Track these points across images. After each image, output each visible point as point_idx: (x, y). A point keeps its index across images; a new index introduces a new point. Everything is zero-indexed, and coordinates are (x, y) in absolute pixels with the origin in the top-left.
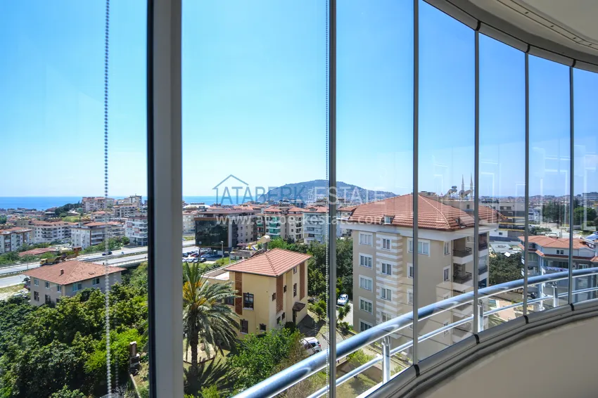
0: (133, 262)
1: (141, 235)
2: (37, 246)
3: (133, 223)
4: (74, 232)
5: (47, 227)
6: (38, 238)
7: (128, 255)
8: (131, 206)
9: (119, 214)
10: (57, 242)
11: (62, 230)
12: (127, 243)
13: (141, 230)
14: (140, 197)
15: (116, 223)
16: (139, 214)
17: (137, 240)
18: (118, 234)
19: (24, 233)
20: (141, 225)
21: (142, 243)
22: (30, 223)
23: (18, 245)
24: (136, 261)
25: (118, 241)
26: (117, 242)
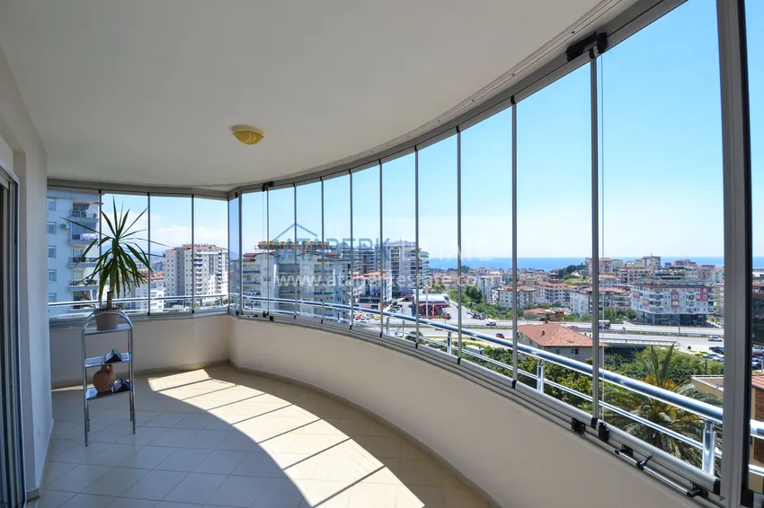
0: (636, 343)
1: (652, 309)
2: (540, 306)
3: (641, 292)
4: (572, 296)
5: (549, 288)
6: (542, 299)
7: (630, 332)
8: (644, 270)
9: (626, 279)
10: (558, 305)
11: (562, 292)
12: (632, 318)
13: (651, 303)
14: (659, 258)
15: (620, 291)
16: (649, 281)
17: (646, 315)
18: (622, 305)
19: (530, 292)
20: (652, 296)
21: (654, 321)
22: (536, 283)
23: (525, 302)
24: (640, 343)
25: (620, 313)
26: (618, 313)
